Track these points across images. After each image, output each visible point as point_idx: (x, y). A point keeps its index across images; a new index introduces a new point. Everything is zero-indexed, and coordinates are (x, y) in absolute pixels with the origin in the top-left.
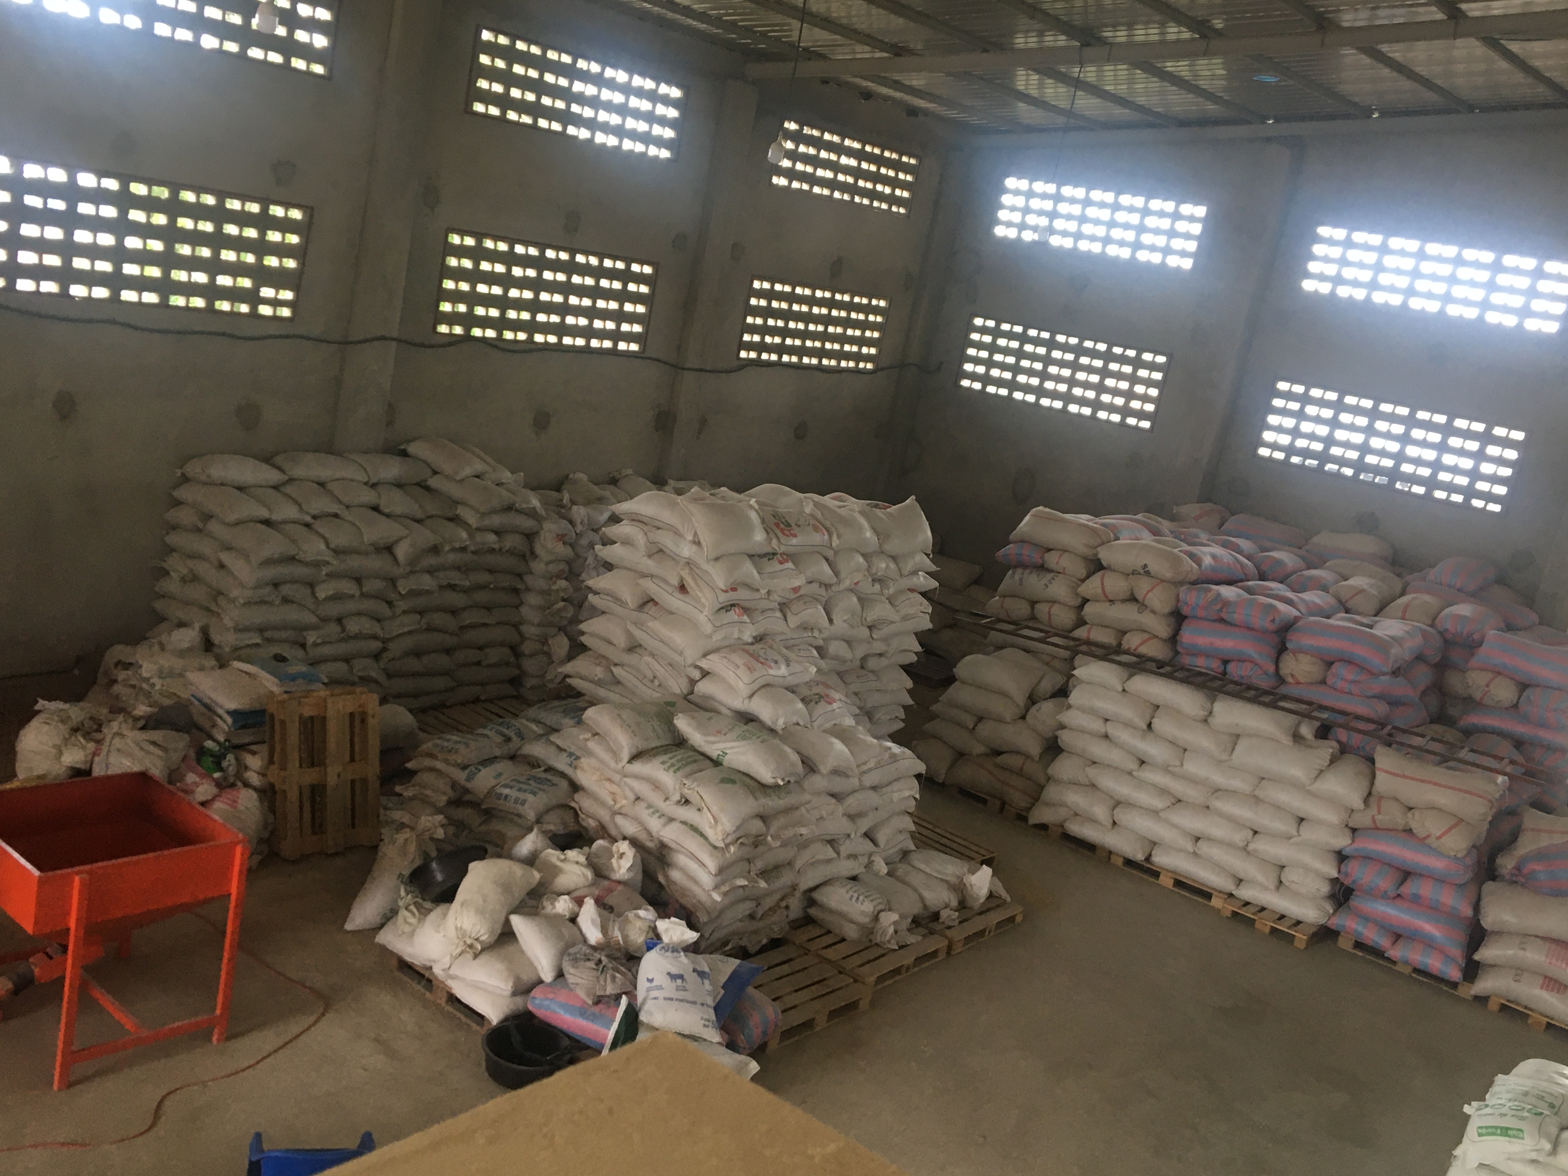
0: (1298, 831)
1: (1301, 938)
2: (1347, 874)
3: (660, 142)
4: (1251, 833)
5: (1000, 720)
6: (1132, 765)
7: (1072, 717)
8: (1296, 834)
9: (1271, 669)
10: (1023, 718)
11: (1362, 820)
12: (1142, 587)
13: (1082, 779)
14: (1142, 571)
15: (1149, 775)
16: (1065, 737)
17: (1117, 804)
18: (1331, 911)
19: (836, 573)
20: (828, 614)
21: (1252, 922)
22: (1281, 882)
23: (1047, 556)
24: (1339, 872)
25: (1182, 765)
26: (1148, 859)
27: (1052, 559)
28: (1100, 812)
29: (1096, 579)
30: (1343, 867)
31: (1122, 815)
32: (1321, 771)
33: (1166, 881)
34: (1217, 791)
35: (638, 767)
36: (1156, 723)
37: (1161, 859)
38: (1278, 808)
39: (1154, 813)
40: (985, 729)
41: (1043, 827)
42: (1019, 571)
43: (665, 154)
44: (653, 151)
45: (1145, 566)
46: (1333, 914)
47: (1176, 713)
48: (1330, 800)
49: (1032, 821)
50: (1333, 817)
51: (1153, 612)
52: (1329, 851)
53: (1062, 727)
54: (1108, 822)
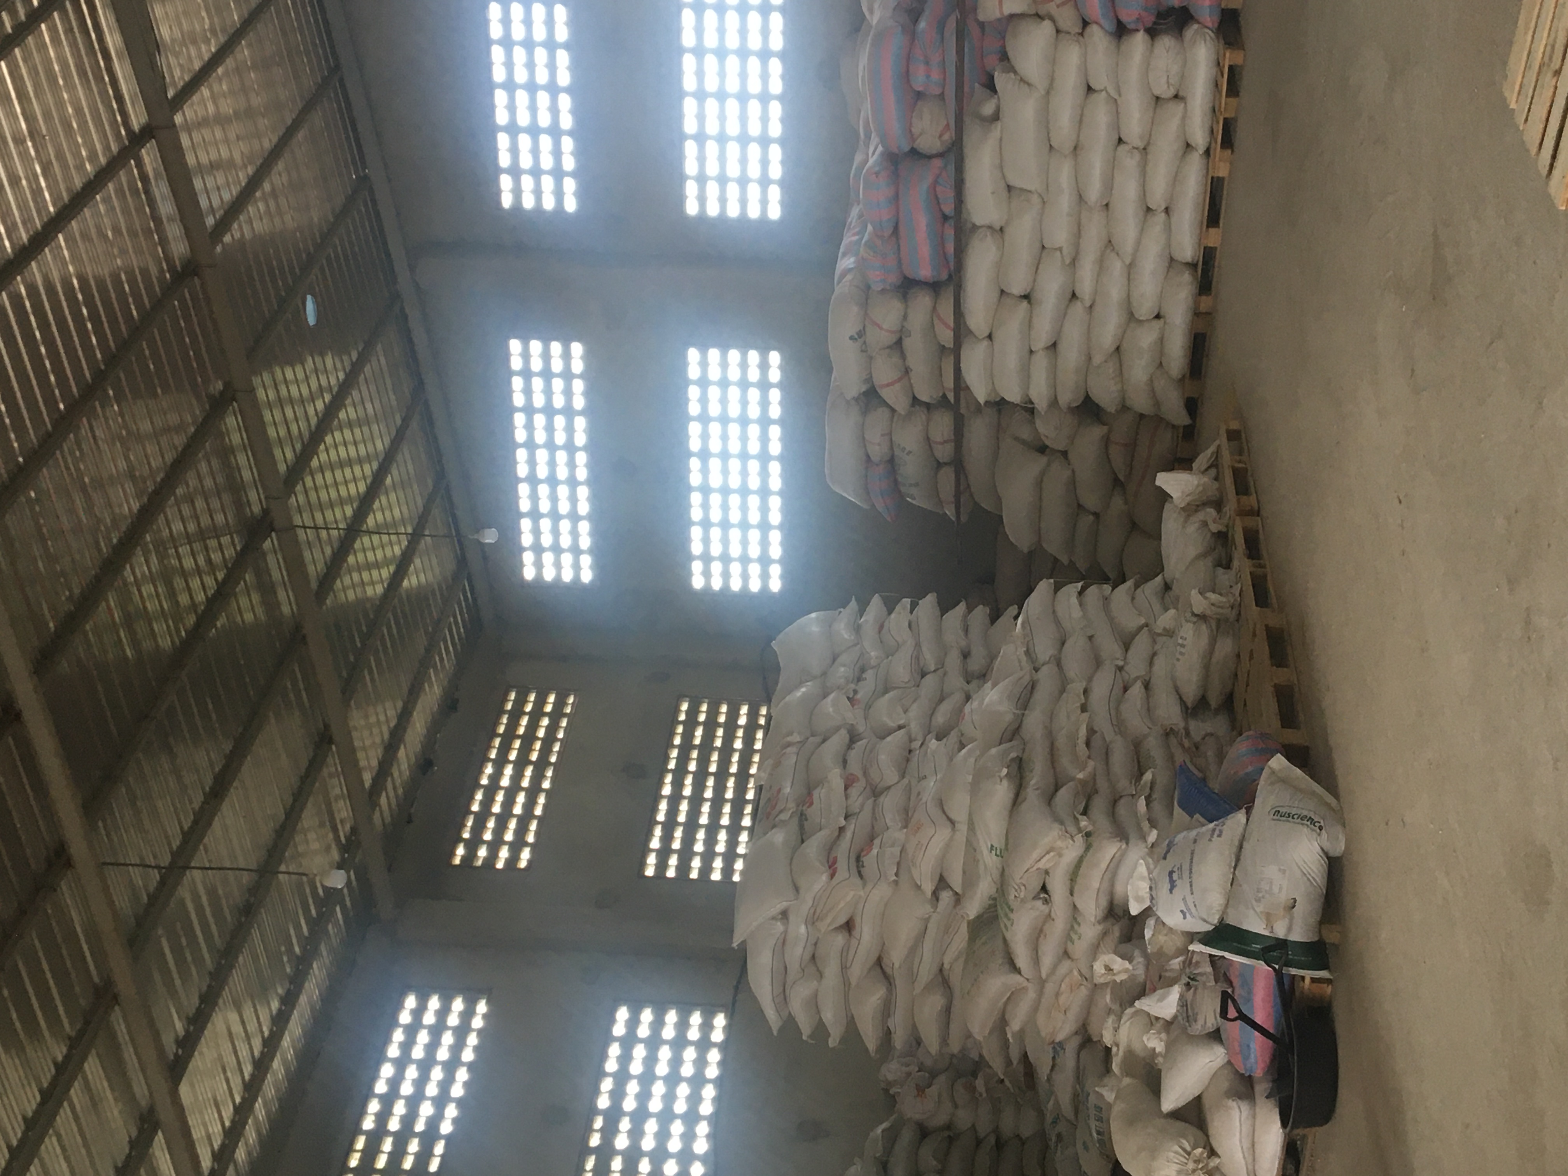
0: (1102, 91)
1: (1230, 58)
2: (1139, 19)
3: (467, 1015)
4: (1122, 148)
5: (1072, 484)
6: (1078, 309)
7: (1040, 394)
8: (1104, 93)
9: (937, 163)
10: (1065, 454)
11: (1067, 18)
12: (880, 337)
13: (1111, 368)
14: (861, 341)
15: (1086, 287)
16: (1067, 397)
17: (1131, 318)
18: (1196, 26)
19: (837, 729)
20: (890, 732)
21: (1227, 122)
22: (1176, 96)
23: (875, 458)
24: (1138, 30)
25: (1060, 249)
26: (1193, 266)
27: (877, 451)
28: (1146, 338)
29: (886, 394)
30: (1131, 26)
31: (1145, 309)
32: (1022, 80)
33: (1214, 238)
34: (1081, 198)
35: (1022, 960)
36: (1017, 289)
37: (1187, 250)
38: (1080, 121)
39: (1131, 268)
40: (1091, 501)
41: (1192, 406)
42: (903, 489)
43: (482, 1007)
44: (477, 1023)
45: (851, 338)
46: (1199, 23)
47: (1000, 267)
48: (1053, 61)
49: (1187, 421)
50: (1072, 55)
51: (905, 317)
52: (1118, 47)
53: (1054, 403)
54: (1157, 324)
